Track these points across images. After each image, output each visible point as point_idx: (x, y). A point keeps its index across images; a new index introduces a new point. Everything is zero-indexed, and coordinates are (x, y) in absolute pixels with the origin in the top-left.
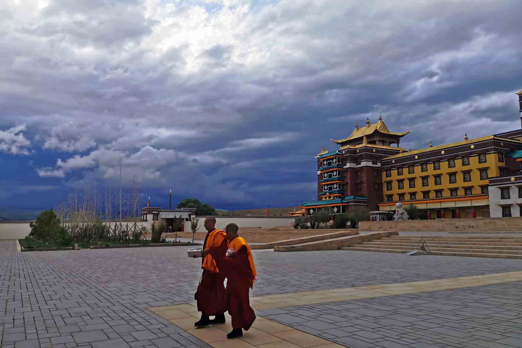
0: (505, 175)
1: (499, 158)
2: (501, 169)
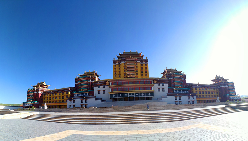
2: (70, 96)
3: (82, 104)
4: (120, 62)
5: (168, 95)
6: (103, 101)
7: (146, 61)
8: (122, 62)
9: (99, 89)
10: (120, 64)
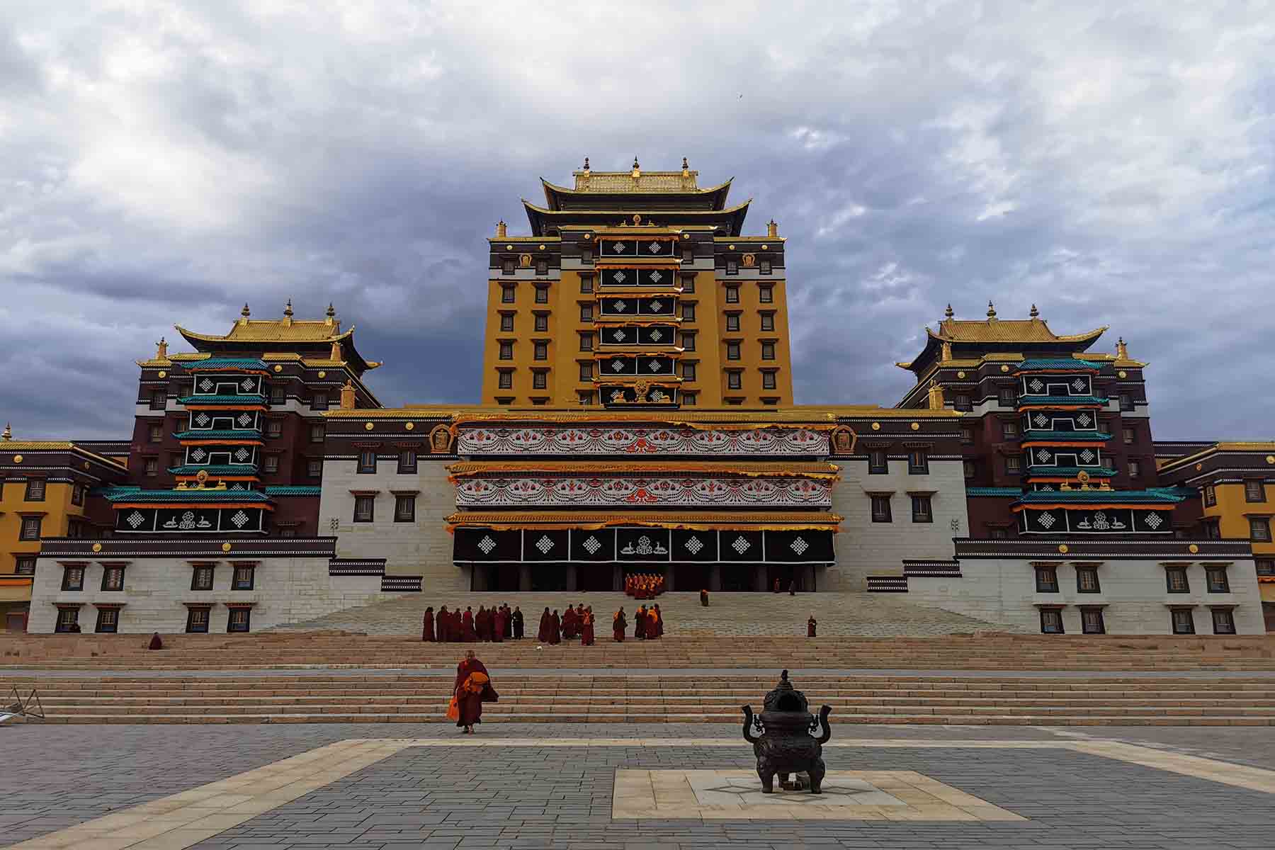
0: (79, 536)
1: (74, 496)
2: (73, 521)
3: (202, 597)
4: (547, 259)
5: (964, 548)
6: (392, 583)
7: (771, 255)
8: (566, 263)
9: (366, 483)
10: (553, 274)
